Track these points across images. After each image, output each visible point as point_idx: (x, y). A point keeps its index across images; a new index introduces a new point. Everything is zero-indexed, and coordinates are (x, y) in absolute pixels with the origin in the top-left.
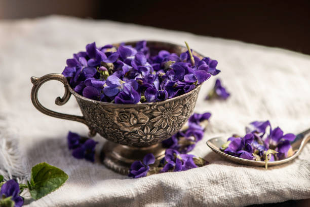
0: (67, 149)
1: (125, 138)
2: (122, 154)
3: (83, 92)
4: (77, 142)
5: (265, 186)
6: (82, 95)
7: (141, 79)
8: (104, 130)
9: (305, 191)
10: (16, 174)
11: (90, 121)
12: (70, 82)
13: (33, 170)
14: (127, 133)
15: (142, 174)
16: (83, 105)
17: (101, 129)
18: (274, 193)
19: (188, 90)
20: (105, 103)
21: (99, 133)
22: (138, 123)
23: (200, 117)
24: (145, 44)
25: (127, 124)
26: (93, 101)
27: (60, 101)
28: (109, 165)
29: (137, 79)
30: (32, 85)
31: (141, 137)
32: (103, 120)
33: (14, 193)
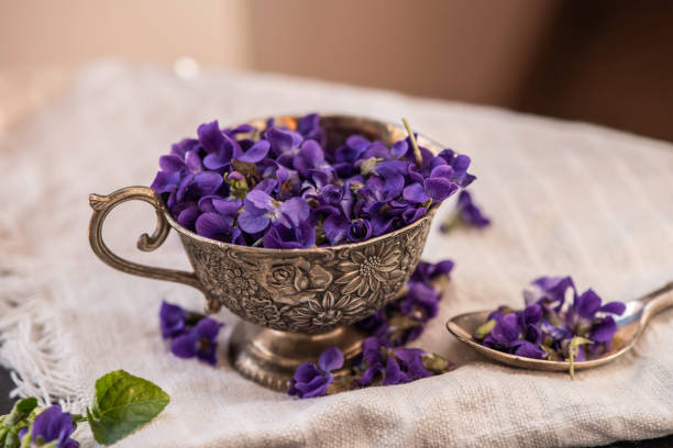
0: (158, 339)
1: (282, 317)
2: (274, 348)
3: (197, 225)
4: (180, 325)
5: (571, 413)
6: (194, 231)
7: (314, 197)
8: (239, 301)
9: (654, 424)
10: (57, 391)
11: (211, 282)
12: (169, 202)
13: (97, 386)
14: (286, 308)
15: (318, 390)
16: (194, 251)
17: (233, 299)
18: (590, 428)
19: (411, 218)
20: (243, 248)
21: (227, 307)
22: (310, 287)
23: (431, 270)
24: (316, 121)
25: (288, 290)
26: (219, 243)
27: (148, 243)
28: (247, 372)
29: (308, 196)
30: (91, 212)
31: (316, 315)
32: (237, 281)
33: (62, 435)
